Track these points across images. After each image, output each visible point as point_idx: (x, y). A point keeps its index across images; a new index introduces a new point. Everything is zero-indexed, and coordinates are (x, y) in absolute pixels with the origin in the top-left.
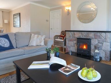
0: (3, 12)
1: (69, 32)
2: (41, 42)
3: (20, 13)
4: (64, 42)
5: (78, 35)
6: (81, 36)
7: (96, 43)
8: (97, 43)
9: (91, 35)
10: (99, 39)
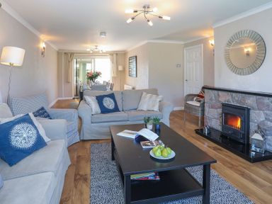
0: (117, 54)
1: (210, 91)
2: (154, 106)
3: (136, 57)
4: (200, 109)
5: (224, 98)
6: (231, 100)
7: (262, 120)
8: (262, 118)
9: (250, 101)
10: (268, 112)
